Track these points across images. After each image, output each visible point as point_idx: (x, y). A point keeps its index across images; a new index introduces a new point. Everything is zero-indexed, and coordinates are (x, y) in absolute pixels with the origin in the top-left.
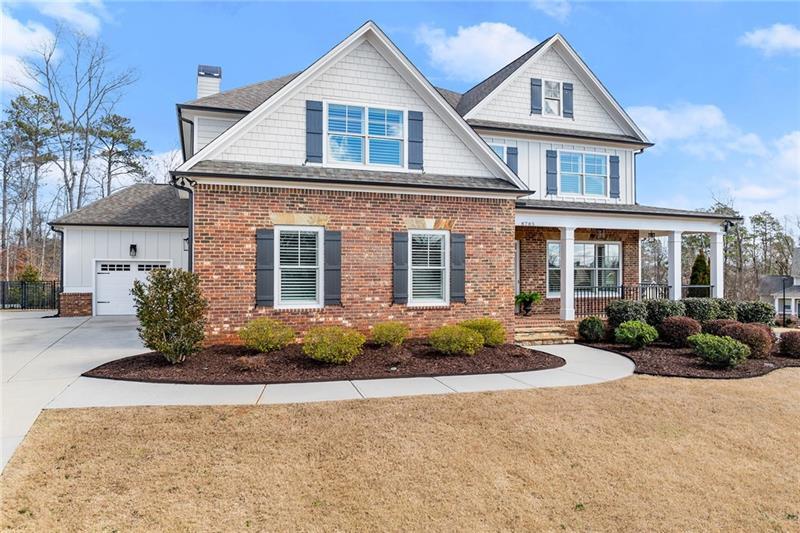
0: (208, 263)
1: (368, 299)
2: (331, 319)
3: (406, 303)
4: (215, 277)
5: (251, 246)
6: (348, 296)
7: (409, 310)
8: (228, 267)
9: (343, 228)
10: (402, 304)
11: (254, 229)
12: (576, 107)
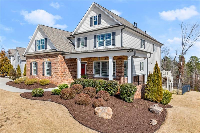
5: (30, 65)
6: (38, 74)
9: (38, 62)
10: (44, 76)
12: (102, 21)
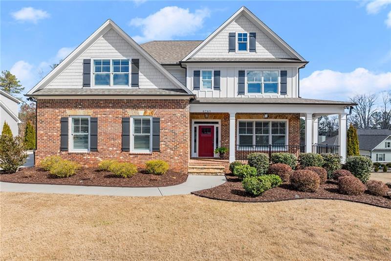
0: (42, 132)
1: (110, 149)
2: (93, 157)
3: (129, 151)
4: (45, 138)
5: (59, 125)
6: (101, 147)
7: (130, 154)
8: (50, 134)
9: (99, 116)
10: (127, 151)
11: (60, 117)
12: (258, 45)
